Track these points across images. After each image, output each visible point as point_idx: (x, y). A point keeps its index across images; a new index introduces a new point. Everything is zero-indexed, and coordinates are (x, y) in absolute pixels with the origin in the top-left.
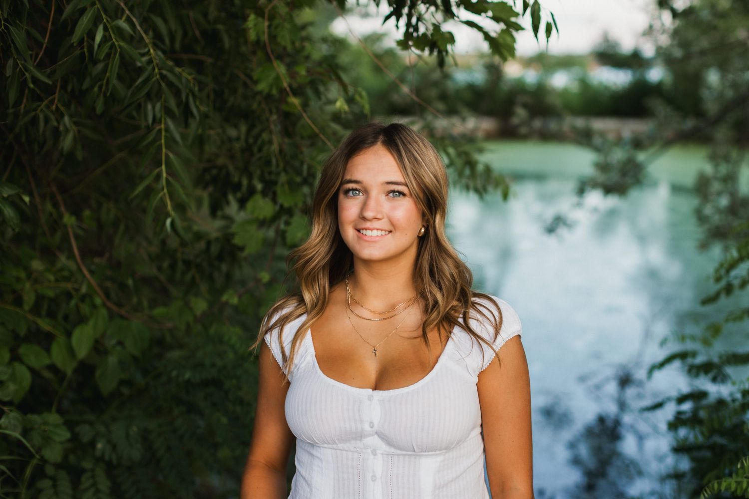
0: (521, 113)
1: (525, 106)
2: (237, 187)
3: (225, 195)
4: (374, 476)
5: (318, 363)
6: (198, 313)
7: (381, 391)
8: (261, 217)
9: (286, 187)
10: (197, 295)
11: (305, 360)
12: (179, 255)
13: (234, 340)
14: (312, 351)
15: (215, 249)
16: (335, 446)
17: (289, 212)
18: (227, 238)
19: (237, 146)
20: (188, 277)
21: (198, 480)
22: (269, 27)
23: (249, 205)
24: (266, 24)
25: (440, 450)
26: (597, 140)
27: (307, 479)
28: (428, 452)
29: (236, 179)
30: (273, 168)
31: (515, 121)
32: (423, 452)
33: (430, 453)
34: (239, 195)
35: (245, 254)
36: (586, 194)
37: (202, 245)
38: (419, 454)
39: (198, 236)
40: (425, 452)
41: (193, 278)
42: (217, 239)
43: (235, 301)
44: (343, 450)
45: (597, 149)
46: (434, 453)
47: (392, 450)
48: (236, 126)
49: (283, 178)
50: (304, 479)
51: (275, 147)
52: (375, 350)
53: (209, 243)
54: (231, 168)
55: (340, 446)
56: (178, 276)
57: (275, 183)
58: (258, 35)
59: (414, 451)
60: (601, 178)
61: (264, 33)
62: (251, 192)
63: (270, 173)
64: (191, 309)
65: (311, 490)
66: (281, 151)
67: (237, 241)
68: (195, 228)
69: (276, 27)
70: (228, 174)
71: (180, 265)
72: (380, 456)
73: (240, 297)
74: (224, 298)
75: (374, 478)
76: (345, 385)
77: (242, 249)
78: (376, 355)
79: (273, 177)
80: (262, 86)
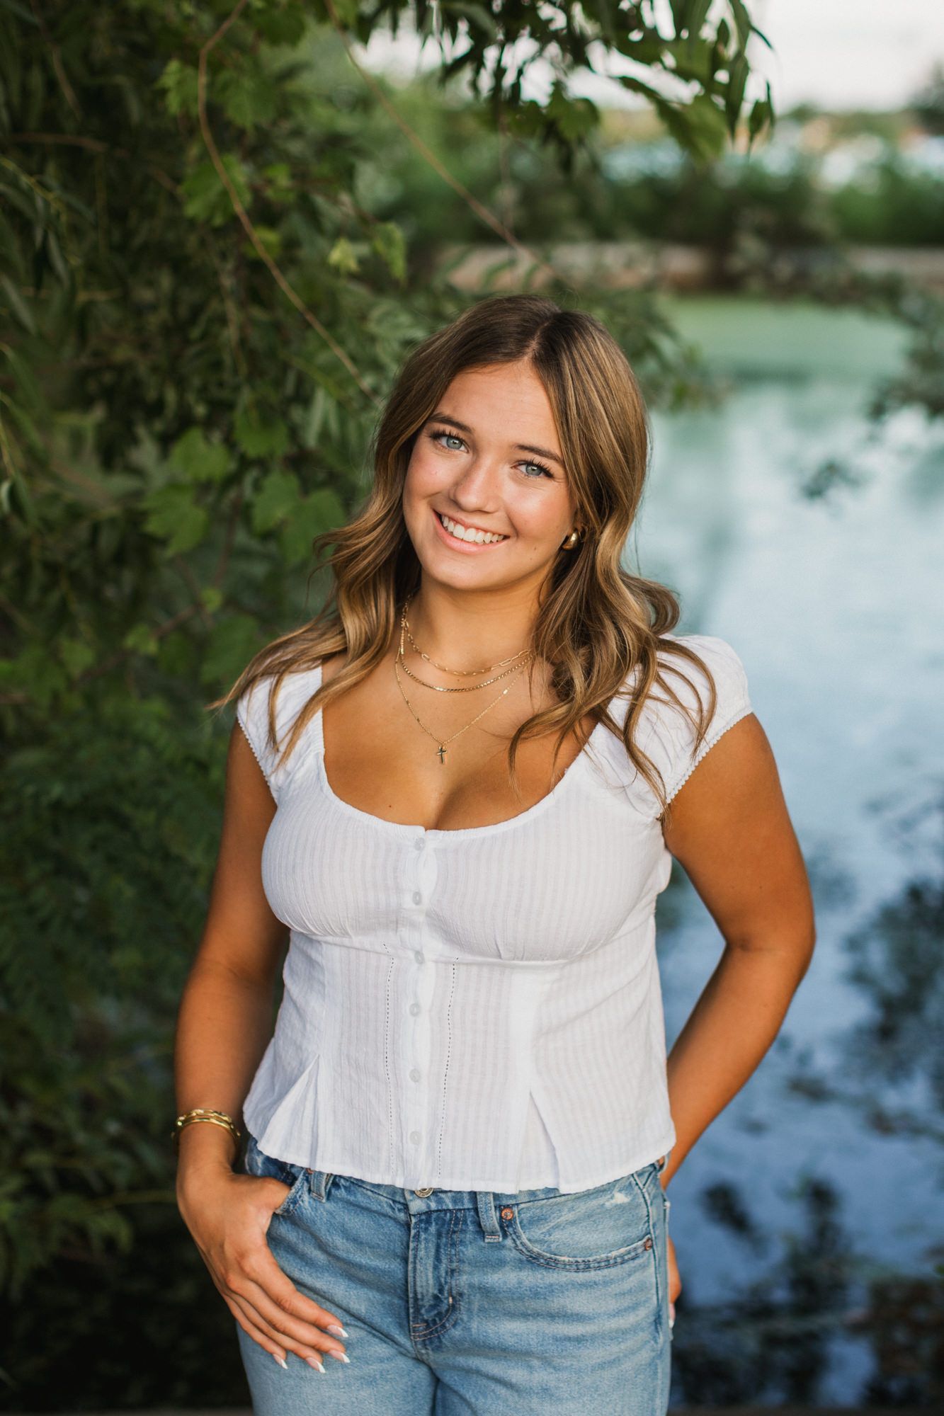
0: (750, 248)
1: (761, 232)
2: (156, 409)
3: (129, 426)
4: (416, 1005)
5: (327, 771)
6: (76, 672)
7: (442, 832)
8: (203, 475)
9: (254, 415)
10: (73, 634)
11: (303, 764)
12: (35, 552)
13: (153, 729)
14: (318, 747)
15: (108, 541)
16: (346, 941)
17: (263, 464)
18: (134, 518)
19: (154, 321)
20: (54, 598)
21: (76, 1011)
22: (211, 86)
23: (178, 450)
24: (203, 80)
25: (552, 958)
26: (912, 305)
27: (298, 1005)
28: (528, 959)
29: (151, 395)
30: (227, 376)
31: (737, 263)
32: (518, 959)
33: (533, 963)
34: (159, 426)
35: (170, 552)
36: (886, 417)
37: (82, 531)
38: (507, 962)
39: (75, 513)
40: (522, 959)
41: (64, 604)
42: (113, 521)
43: (151, 647)
44: (362, 950)
45: (914, 323)
46: (539, 963)
47: (456, 954)
48: (151, 284)
49: (246, 397)
50: (295, 1004)
51: (230, 334)
52: (442, 751)
53: (96, 529)
54: (142, 368)
55: (357, 940)
56: (33, 595)
57: (230, 406)
58: (184, 104)
59: (500, 956)
60: (924, 383)
61: (196, 99)
62: (185, 422)
63: (221, 385)
64: (61, 664)
65: (304, 1026)
66: (243, 341)
67: (153, 526)
68: (69, 496)
69: (225, 87)
70: (137, 383)
71: (38, 575)
72: (430, 966)
73: (162, 639)
74: (130, 641)
75: (416, 1010)
76: (373, 817)
77: (163, 542)
78: (442, 761)
79: (225, 394)
80: (193, 209)
